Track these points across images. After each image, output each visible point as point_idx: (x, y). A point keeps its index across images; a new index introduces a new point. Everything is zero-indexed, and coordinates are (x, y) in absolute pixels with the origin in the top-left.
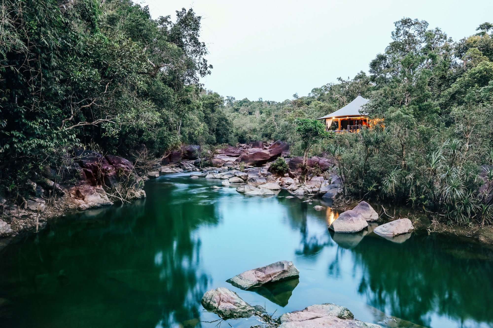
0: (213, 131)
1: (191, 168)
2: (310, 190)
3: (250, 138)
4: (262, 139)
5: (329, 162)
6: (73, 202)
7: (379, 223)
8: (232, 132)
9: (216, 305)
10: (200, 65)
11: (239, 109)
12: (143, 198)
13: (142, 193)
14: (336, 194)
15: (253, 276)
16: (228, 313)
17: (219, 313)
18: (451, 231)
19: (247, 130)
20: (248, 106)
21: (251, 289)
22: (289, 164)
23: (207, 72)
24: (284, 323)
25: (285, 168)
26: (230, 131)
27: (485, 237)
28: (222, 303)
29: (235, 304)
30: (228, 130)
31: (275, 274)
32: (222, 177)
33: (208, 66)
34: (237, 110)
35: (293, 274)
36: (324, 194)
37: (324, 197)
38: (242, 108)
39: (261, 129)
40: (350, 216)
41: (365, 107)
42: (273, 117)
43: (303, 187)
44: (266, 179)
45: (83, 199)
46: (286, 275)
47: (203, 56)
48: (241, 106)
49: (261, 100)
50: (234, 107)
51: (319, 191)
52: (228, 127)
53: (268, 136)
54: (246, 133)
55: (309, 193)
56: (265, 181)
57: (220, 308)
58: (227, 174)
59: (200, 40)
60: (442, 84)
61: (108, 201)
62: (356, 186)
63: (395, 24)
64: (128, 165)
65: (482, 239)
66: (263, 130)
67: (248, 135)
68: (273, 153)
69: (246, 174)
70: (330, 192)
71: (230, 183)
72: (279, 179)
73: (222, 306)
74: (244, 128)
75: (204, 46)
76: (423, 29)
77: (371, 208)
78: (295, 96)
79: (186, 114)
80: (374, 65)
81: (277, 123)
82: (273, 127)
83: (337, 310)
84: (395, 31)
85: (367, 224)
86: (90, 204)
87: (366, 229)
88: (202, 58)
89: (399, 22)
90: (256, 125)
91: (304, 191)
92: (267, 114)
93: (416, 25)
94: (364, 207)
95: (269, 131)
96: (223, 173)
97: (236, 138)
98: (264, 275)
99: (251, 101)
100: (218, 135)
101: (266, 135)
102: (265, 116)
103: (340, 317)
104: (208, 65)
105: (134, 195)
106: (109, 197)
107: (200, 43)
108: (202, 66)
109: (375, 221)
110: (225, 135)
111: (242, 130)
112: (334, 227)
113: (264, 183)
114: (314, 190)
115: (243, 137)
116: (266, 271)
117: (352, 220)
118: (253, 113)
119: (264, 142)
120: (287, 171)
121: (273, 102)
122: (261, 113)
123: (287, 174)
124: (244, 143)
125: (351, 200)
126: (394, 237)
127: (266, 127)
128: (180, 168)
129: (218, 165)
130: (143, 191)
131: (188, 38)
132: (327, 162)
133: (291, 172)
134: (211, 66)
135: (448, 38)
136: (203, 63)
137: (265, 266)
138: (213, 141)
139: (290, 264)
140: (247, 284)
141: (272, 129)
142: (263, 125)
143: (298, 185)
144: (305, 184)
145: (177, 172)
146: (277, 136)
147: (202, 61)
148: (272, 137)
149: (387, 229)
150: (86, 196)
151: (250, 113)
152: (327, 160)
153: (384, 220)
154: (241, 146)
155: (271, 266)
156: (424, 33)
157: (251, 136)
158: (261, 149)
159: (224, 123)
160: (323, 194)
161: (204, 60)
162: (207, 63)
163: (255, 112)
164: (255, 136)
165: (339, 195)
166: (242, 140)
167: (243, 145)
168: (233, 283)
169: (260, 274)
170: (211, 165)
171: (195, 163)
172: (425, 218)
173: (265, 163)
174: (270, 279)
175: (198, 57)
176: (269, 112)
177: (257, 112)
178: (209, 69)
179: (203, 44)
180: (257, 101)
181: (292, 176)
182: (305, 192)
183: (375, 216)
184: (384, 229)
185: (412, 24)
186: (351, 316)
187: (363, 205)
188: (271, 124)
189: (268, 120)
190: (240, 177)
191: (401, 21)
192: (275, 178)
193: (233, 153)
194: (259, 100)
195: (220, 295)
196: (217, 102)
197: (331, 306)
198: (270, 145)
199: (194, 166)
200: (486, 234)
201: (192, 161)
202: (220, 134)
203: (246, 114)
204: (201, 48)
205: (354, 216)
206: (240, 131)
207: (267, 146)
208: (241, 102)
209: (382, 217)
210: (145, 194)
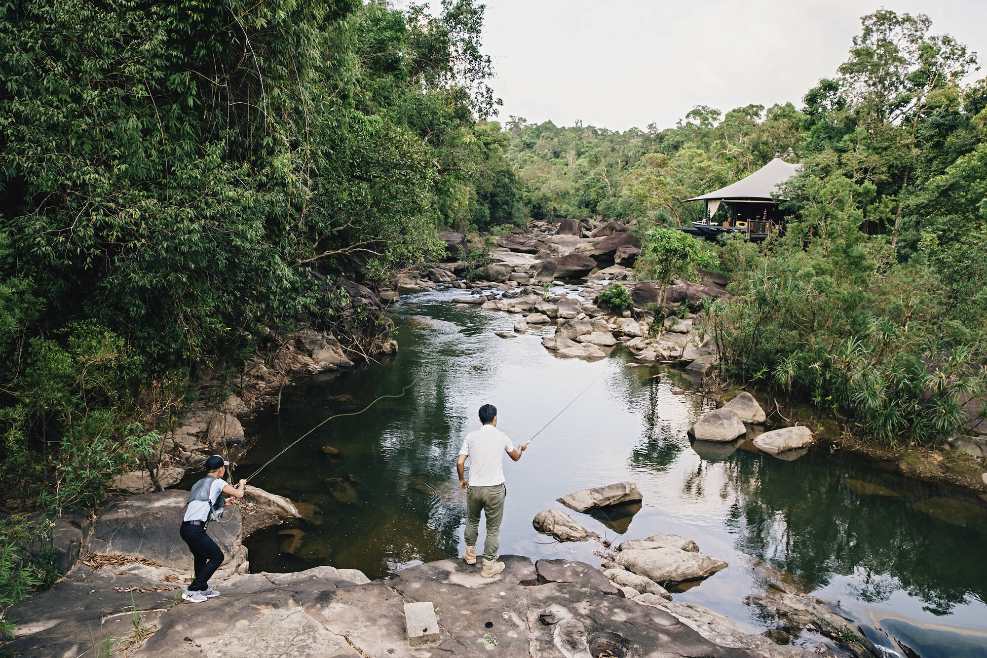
0: (485, 197)
1: (449, 279)
2: (666, 354)
3: (555, 210)
4: (578, 214)
5: (706, 293)
6: (295, 360)
7: (766, 427)
8: (521, 198)
9: (551, 527)
10: (479, 97)
11: (535, 143)
12: (394, 352)
13: (392, 344)
14: (709, 365)
15: (589, 497)
16: (565, 537)
17: (555, 535)
18: (865, 450)
19: (549, 195)
20: (552, 139)
21: (587, 511)
22: (632, 296)
23: (491, 111)
24: (625, 551)
25: (625, 301)
26: (517, 197)
27: (908, 464)
28: (556, 526)
29: (571, 528)
30: (514, 195)
31: (615, 497)
32: (512, 309)
33: (493, 101)
34: (529, 146)
35: (636, 497)
36: (689, 363)
37: (688, 368)
38: (539, 142)
39: (578, 190)
40: (720, 419)
41: (784, 187)
42: (602, 167)
43: (655, 345)
44: (593, 324)
45: (310, 356)
46: (627, 499)
47: (487, 81)
48: (538, 136)
49: (579, 124)
50: (524, 139)
51: (681, 356)
52: (514, 190)
53: (590, 205)
54: (546, 199)
55: (664, 358)
56: (590, 328)
57: (555, 531)
58: (521, 303)
59: (482, 51)
60: (935, 158)
61: (344, 358)
62: (738, 363)
63: (862, 21)
64: (370, 298)
65: (903, 466)
66: (581, 192)
67: (551, 205)
68: (600, 249)
69: (554, 307)
70: (699, 360)
71: (528, 323)
72: (612, 320)
73: (558, 529)
74: (544, 190)
75: (489, 61)
76: (919, 34)
77: (756, 403)
78: (651, 126)
79: (451, 190)
80: (812, 99)
81: (611, 181)
82: (602, 188)
83: (682, 542)
84: (861, 33)
85: (744, 430)
86: (323, 363)
87: (743, 436)
88: (483, 86)
89: (870, 17)
90: (568, 185)
91: (655, 354)
92: (591, 161)
93: (907, 25)
94: (746, 401)
95: (593, 196)
96: (513, 301)
97: (526, 210)
98: (601, 498)
99: (559, 126)
100: (494, 206)
101: (587, 205)
102: (586, 164)
103: (684, 549)
104: (495, 99)
105: (381, 347)
106: (345, 352)
107: (481, 56)
108: (483, 99)
109: (760, 424)
110: (507, 205)
111: (541, 195)
112: (696, 433)
113: (589, 333)
114: (674, 354)
115: (540, 207)
116: (604, 493)
117: (722, 424)
118: (563, 154)
119: (582, 221)
120: (629, 308)
121: (605, 130)
122: (579, 154)
123: (629, 313)
124: (541, 219)
125: (729, 385)
126: (778, 453)
127: (588, 186)
128: (430, 279)
129: (500, 277)
130: (395, 342)
131: (460, 45)
132: (703, 291)
133: (636, 309)
134: (500, 102)
135: (969, 53)
136: (485, 93)
137: (603, 486)
138: (483, 217)
139: (633, 487)
140: (582, 506)
141: (601, 191)
142: (581, 182)
143: (647, 341)
144: (658, 339)
145: (424, 290)
146: (608, 208)
147: (484, 90)
148: (599, 208)
149: (771, 441)
150: (315, 351)
151: (557, 155)
152: (701, 288)
153: (774, 423)
154: (536, 226)
155: (610, 487)
156: (920, 41)
157: (558, 207)
158: (577, 237)
159: (507, 180)
160: (687, 363)
161: (488, 90)
162: (493, 95)
163: (565, 151)
164: (564, 206)
165: (713, 367)
166: (538, 213)
167: (540, 223)
168: (564, 503)
169: (596, 495)
170: (487, 277)
171: (455, 269)
172: (834, 427)
173: (586, 275)
174: (608, 502)
175: (476, 81)
176: (596, 158)
177: (570, 156)
178: (495, 106)
179: (486, 58)
180: (571, 126)
181: (637, 317)
182: (657, 356)
183: (761, 416)
184: (768, 441)
185: (897, 22)
186: (696, 549)
187: (743, 397)
188: (599, 181)
189: (592, 173)
190: (543, 312)
191: (876, 16)
192: (606, 317)
193: (523, 244)
194: (575, 126)
195: (554, 517)
196: (495, 142)
197: (676, 538)
198: (595, 227)
199: (454, 276)
200: (911, 460)
201: (450, 264)
202: (498, 204)
203: (548, 157)
204: (483, 64)
205: (726, 419)
206: (535, 196)
207: (588, 229)
208: (538, 128)
209: (771, 418)
210: (397, 347)
